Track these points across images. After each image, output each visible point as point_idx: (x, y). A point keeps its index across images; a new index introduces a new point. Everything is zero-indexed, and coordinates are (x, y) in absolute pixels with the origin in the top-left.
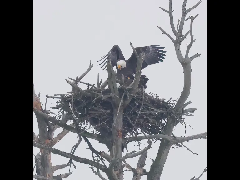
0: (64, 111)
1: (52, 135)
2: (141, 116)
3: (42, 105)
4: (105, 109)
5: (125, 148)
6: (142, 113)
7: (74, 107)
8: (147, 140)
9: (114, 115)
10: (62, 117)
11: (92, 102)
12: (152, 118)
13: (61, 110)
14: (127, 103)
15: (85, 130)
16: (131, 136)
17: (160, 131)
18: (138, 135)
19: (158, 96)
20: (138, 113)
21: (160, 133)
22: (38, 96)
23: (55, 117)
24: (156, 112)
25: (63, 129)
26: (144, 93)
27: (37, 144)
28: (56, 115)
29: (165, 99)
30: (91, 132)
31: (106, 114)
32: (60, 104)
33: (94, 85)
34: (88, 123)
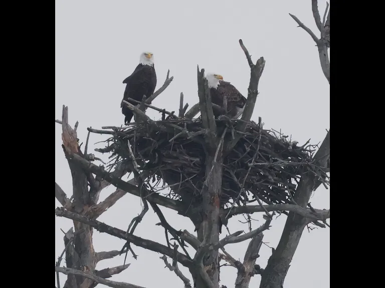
0: (118, 157)
1: (96, 199)
2: (255, 170)
3: (79, 144)
4: (191, 156)
5: (223, 226)
6: (255, 166)
7: (136, 151)
8: (264, 213)
9: (207, 167)
10: (114, 166)
11: (169, 143)
12: (272, 175)
13: (114, 154)
14: (232, 145)
15: (155, 190)
16: (236, 205)
17: (287, 197)
18: (247, 204)
19: (286, 137)
20: (249, 165)
21: (287, 201)
22: (73, 128)
23: (103, 167)
24: (280, 165)
25: (116, 188)
26: (260, 131)
27: (70, 212)
28: (105, 164)
29: (297, 143)
30: (165, 196)
31: (192, 165)
32: (112, 144)
33: (173, 112)
34: (160, 179)
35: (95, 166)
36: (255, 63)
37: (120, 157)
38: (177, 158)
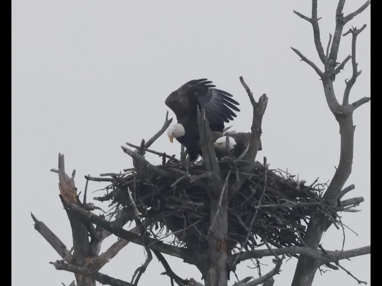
0: (118, 205)
1: (98, 249)
2: (262, 213)
4: (195, 200)
5: (231, 273)
6: (263, 208)
7: (137, 198)
8: (274, 257)
9: (212, 212)
10: (115, 215)
11: (171, 187)
12: (280, 217)
13: (114, 202)
14: (236, 188)
15: (158, 238)
16: (244, 250)
17: (297, 240)
18: (256, 249)
19: (293, 177)
20: (256, 207)
21: (297, 244)
22: (70, 176)
23: (103, 216)
24: (288, 206)
25: (117, 237)
26: (266, 171)
27: (70, 265)
28: (105, 213)
29: (305, 182)
30: (169, 244)
31: (196, 210)
32: (112, 192)
33: (174, 156)
34: (163, 226)
35: (94, 216)
36: (257, 101)
37: (120, 205)
38: (180, 204)
